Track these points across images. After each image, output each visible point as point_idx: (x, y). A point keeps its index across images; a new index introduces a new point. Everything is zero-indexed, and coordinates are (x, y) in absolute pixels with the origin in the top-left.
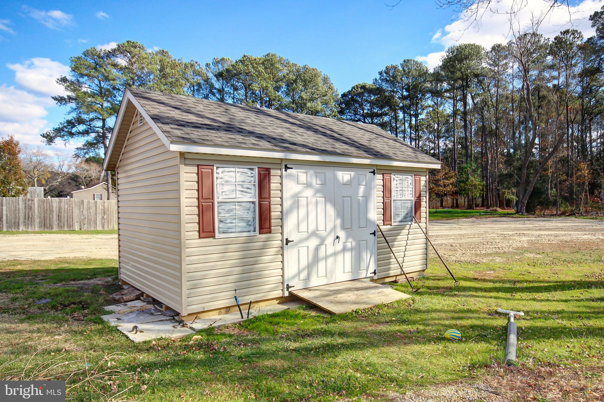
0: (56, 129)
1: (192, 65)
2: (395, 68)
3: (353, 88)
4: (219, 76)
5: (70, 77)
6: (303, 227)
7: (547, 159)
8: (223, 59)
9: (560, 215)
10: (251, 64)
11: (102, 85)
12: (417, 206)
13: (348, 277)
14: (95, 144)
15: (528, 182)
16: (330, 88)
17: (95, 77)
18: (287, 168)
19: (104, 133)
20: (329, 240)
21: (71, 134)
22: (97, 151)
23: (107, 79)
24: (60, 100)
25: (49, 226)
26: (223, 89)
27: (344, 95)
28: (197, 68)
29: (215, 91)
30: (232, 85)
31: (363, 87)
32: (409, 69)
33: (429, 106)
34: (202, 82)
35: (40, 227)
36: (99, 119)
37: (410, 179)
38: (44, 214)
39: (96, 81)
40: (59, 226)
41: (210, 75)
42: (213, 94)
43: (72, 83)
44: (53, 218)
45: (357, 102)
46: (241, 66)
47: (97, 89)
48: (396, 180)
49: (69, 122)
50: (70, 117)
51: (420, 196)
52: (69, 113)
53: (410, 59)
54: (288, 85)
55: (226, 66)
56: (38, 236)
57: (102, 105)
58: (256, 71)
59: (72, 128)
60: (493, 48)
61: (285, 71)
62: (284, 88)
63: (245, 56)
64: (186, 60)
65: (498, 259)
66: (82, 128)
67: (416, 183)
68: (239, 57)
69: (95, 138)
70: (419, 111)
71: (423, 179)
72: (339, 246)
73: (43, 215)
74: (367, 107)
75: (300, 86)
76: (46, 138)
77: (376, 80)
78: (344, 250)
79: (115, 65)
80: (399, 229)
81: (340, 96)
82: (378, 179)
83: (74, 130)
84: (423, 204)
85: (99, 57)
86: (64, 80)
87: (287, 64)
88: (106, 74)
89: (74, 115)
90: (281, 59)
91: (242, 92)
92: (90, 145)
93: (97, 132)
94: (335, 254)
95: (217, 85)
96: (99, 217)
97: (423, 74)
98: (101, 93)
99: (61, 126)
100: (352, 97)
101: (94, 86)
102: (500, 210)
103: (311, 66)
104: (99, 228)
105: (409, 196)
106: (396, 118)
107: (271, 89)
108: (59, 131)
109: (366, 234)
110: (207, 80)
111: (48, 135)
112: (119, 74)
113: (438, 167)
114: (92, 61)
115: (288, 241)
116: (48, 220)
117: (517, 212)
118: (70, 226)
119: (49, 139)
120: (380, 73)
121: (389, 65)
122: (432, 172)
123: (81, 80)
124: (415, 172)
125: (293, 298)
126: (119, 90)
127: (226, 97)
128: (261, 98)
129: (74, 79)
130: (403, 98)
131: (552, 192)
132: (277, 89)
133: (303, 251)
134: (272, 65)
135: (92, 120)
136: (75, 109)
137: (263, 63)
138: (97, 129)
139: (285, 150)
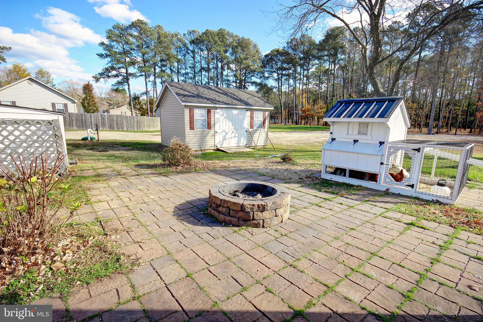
0: (100, 74)
1: (176, 35)
2: (296, 40)
3: (272, 51)
4: (192, 42)
5: (106, 41)
6: (221, 128)
8: (194, 31)
10: (211, 35)
11: (125, 47)
12: (264, 123)
13: (236, 145)
14: (122, 83)
16: (257, 51)
17: (120, 42)
18: (216, 109)
19: (127, 76)
20: (230, 133)
21: (109, 77)
22: (124, 87)
23: (127, 43)
24: (101, 56)
26: (194, 50)
27: (266, 56)
28: (179, 37)
29: (190, 52)
30: (200, 48)
31: (277, 51)
33: (316, 64)
34: (181, 46)
35: (109, 128)
36: (124, 68)
37: (262, 113)
39: (121, 45)
40: (117, 128)
41: (187, 42)
42: (189, 53)
43: (107, 46)
45: (274, 60)
46: (205, 37)
47: (122, 49)
48: (256, 114)
49: (107, 69)
50: (107, 67)
51: (265, 119)
52: (107, 64)
53: (305, 34)
54: (233, 49)
55: (196, 36)
56: (108, 132)
57: (125, 60)
58: (214, 40)
59: (109, 72)
61: (231, 40)
62: (230, 50)
63: (207, 30)
64: (173, 32)
66: (114, 73)
67: (264, 115)
68: (204, 31)
69: (122, 79)
70: (310, 67)
71: (267, 113)
72: (233, 135)
74: (279, 64)
75: (239, 50)
76: (95, 78)
77: (284, 47)
78: (235, 137)
79: (131, 35)
80: (256, 130)
81: (264, 56)
82: (249, 113)
83: (110, 74)
84: (266, 122)
85: (122, 29)
86: (102, 44)
87: (232, 36)
88: (127, 41)
89: (110, 65)
90: (228, 32)
91: (206, 52)
92: (119, 83)
93: (123, 76)
94: (232, 138)
95: (191, 48)
96: (135, 124)
97: (312, 44)
98: (124, 52)
99: (103, 72)
100: (271, 57)
101: (120, 48)
103: (246, 37)
104: (136, 130)
105: (261, 119)
106: (295, 71)
107: (222, 52)
108: (101, 74)
109: (244, 131)
110: (185, 45)
112: (134, 40)
113: (273, 109)
114: (118, 32)
115: (216, 132)
118: (122, 128)
119: (97, 79)
120: (288, 43)
121: (293, 38)
122: (270, 111)
123: (112, 44)
124: (264, 111)
125: (218, 150)
126: (134, 49)
127: (196, 56)
128: (217, 57)
129: (108, 43)
130: (301, 59)
132: (226, 51)
133: (221, 136)
134: (223, 36)
135: (120, 68)
136: (110, 62)
137: (217, 35)
138: (123, 74)
139: (215, 104)
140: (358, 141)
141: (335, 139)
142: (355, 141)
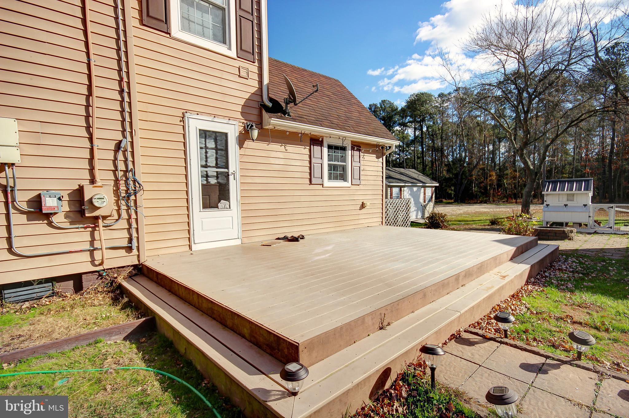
2: (376, 105)
7: (473, 170)
9: (479, 203)
12: (432, 198)
15: (461, 184)
18: (405, 188)
32: (385, 106)
51: (432, 194)
53: (385, 99)
60: (439, 96)
65: (453, 217)
71: (433, 189)
78: (415, 210)
80: (428, 204)
82: (423, 190)
97: (394, 110)
102: (444, 200)
105: (430, 194)
109: (420, 206)
113: (438, 185)
117: (455, 202)
121: (372, 103)
122: (436, 187)
124: (432, 187)
131: (475, 189)
139: (406, 183)
140: (567, 205)
141: (549, 205)
142: (566, 205)
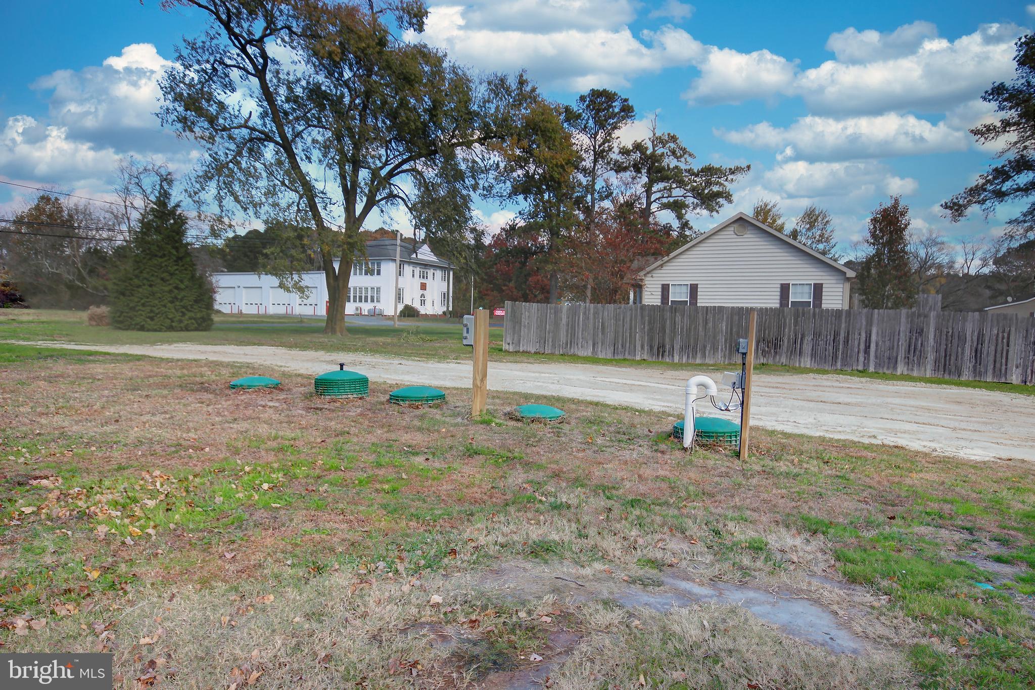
0: (971, 190)
21: (1001, 195)
25: (953, 370)
38: (946, 345)
40: (975, 371)
44: (963, 353)
49: (999, 172)
50: (1001, 162)
59: (1003, 182)
73: (943, 347)
83: (1007, 186)
99: (981, 182)
108: (975, 193)
111: (955, 204)
116: (953, 358)
118: (1001, 373)
119: (956, 209)
